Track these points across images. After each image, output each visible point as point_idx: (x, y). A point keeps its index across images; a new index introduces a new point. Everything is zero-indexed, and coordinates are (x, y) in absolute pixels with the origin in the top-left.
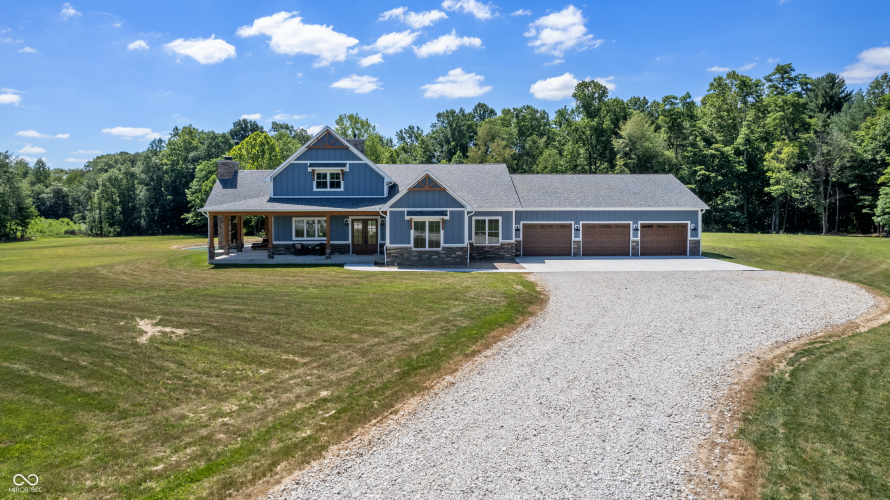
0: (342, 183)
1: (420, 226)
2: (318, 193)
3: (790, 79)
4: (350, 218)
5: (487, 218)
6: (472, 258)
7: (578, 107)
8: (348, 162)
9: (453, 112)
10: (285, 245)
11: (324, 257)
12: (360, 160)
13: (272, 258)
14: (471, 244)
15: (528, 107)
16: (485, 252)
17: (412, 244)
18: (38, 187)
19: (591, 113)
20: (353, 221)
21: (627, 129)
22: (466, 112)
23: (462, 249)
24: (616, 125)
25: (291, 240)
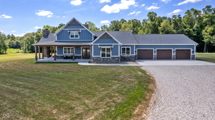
0: (79, 36)
1: (104, 50)
2: (71, 39)
3: (210, 10)
4: (82, 47)
5: (126, 47)
6: (121, 60)
7: (149, 19)
8: (81, 29)
9: (115, 21)
10: (61, 56)
11: (72, 60)
12: (85, 28)
13: (56, 60)
14: (121, 56)
15: (135, 19)
16: (125, 58)
17: (101, 56)
18: (13, 41)
19: (152, 20)
20: (82, 48)
21: (162, 24)
22: (119, 21)
23: (118, 57)
24: (159, 23)
25: (63, 54)
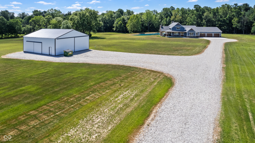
0: (180, 29)
4: (181, 33)
5: (198, 33)
7: (195, 10)
8: (180, 26)
16: (198, 36)
17: (190, 35)
21: (205, 14)
23: (195, 36)
24: (203, 14)
